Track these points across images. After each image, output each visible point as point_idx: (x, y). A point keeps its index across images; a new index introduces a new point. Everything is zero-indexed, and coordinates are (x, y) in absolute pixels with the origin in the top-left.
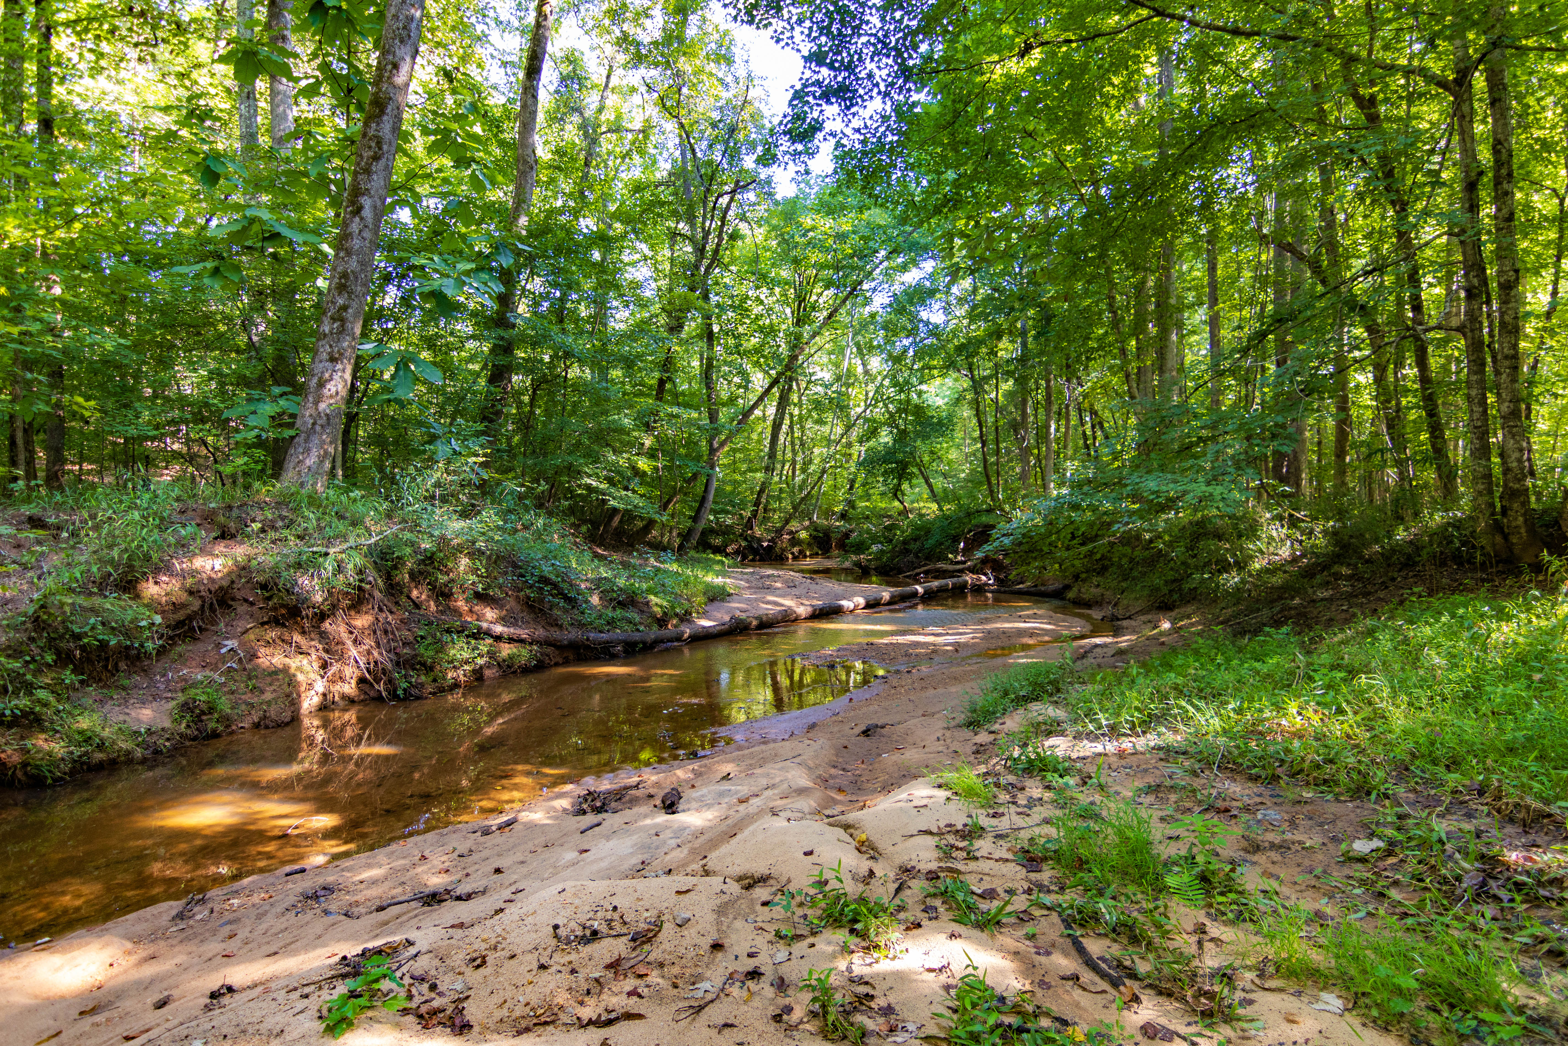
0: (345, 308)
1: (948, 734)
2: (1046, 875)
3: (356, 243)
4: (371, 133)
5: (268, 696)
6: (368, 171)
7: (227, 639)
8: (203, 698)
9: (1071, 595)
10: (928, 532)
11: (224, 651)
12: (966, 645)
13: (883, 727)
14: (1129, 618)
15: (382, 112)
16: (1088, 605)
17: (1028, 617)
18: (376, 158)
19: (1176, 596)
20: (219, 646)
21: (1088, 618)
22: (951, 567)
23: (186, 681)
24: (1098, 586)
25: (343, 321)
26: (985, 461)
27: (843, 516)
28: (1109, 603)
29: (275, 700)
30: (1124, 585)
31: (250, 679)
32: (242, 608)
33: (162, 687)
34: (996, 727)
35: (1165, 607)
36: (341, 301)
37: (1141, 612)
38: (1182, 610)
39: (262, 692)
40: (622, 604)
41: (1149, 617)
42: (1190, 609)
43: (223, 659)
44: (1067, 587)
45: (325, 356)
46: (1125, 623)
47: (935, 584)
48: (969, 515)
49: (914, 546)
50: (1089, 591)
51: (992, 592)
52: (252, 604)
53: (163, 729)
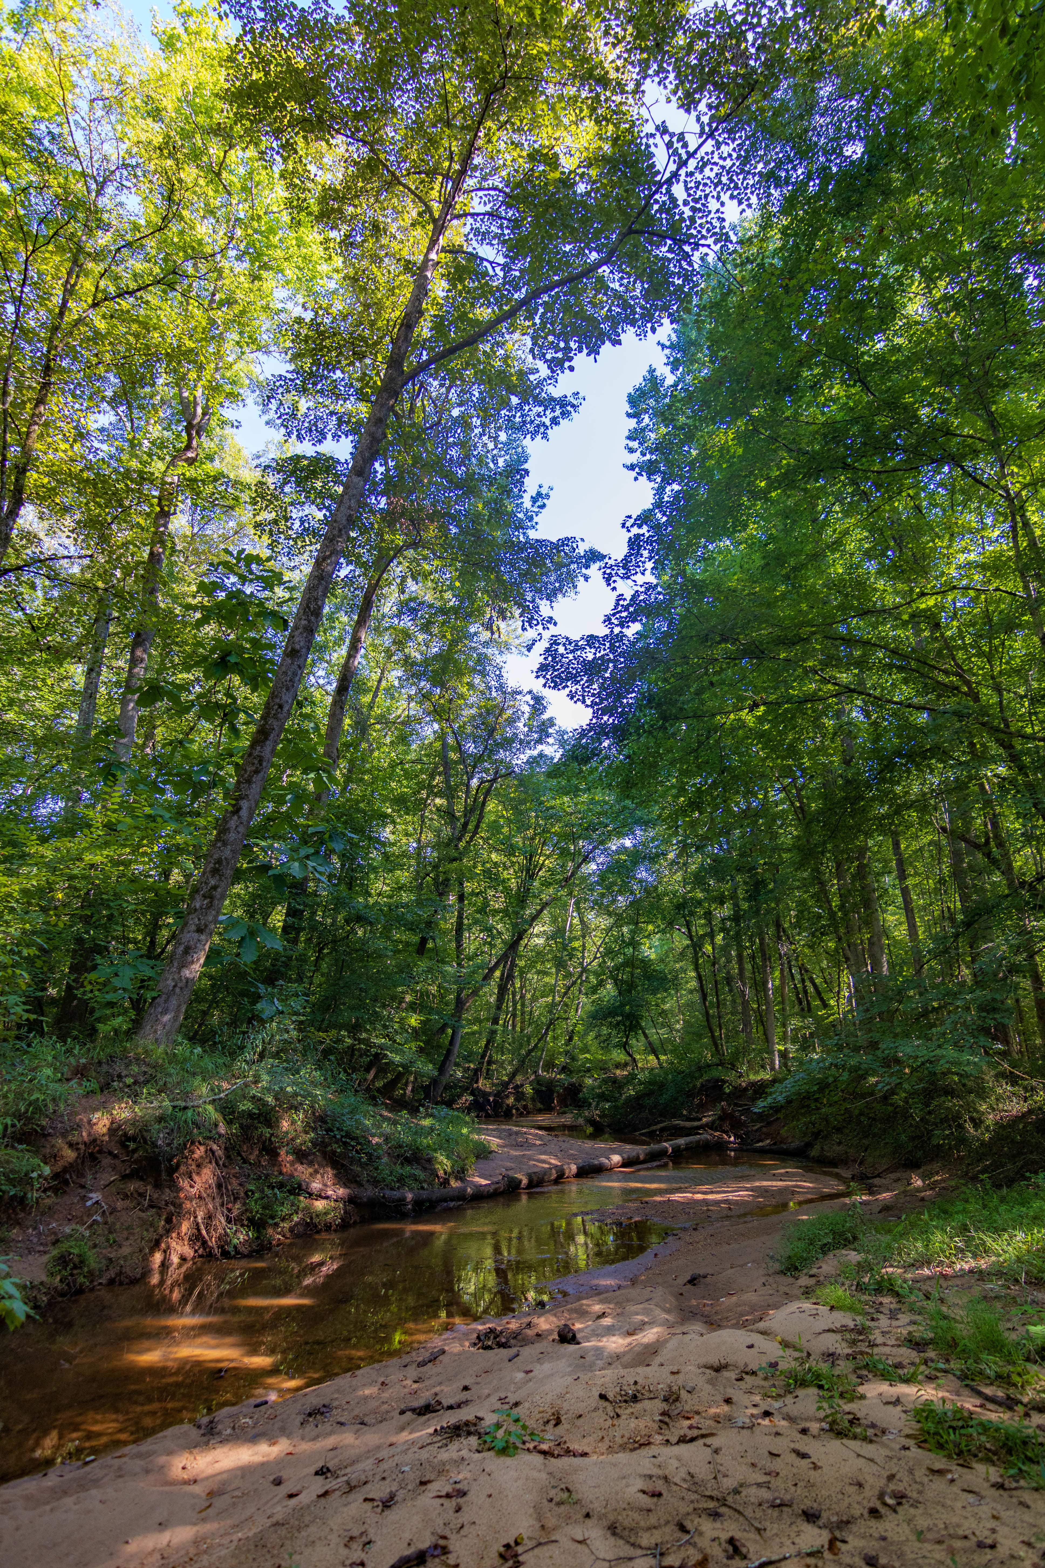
0: (215, 888)
1: (771, 1280)
2: (931, 1354)
3: (232, 836)
4: (256, 753)
5: (126, 1250)
6: (249, 781)
7: (91, 1191)
8: (76, 1251)
9: (814, 1152)
10: (662, 1086)
11: (89, 1203)
12: (736, 1203)
13: (705, 1277)
14: (879, 1176)
15: (266, 739)
16: (833, 1163)
17: (782, 1175)
18: (257, 772)
19: (920, 1154)
20: (84, 1199)
21: (838, 1176)
22: (688, 1124)
23: (55, 1234)
24: (840, 1143)
25: (212, 898)
26: (707, 1013)
27: (564, 1069)
28: (855, 1161)
29: (132, 1254)
30: (866, 1142)
31: (110, 1232)
32: (106, 1161)
33: (35, 1240)
34: (814, 1271)
35: (913, 1165)
36: (213, 882)
37: (889, 1170)
38: (929, 1167)
39: (120, 1246)
40: (408, 1161)
41: (898, 1175)
42: (936, 1166)
43: (89, 1213)
44: (809, 1145)
45: (193, 928)
46: (876, 1181)
47: (682, 1141)
48: (699, 1069)
49: (648, 1102)
50: (834, 1149)
51: (734, 1150)
52: (115, 1157)
53: (42, 1283)
